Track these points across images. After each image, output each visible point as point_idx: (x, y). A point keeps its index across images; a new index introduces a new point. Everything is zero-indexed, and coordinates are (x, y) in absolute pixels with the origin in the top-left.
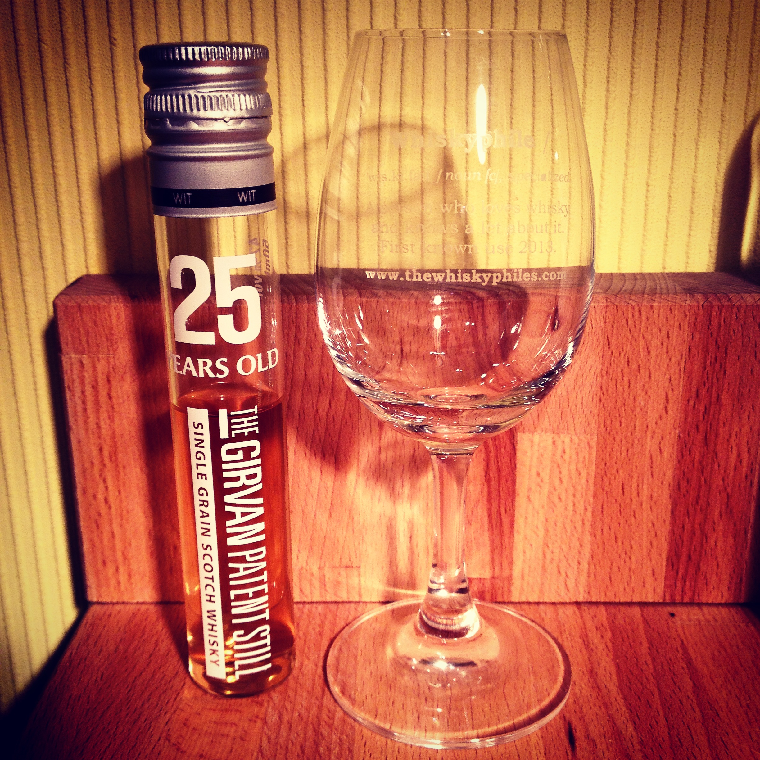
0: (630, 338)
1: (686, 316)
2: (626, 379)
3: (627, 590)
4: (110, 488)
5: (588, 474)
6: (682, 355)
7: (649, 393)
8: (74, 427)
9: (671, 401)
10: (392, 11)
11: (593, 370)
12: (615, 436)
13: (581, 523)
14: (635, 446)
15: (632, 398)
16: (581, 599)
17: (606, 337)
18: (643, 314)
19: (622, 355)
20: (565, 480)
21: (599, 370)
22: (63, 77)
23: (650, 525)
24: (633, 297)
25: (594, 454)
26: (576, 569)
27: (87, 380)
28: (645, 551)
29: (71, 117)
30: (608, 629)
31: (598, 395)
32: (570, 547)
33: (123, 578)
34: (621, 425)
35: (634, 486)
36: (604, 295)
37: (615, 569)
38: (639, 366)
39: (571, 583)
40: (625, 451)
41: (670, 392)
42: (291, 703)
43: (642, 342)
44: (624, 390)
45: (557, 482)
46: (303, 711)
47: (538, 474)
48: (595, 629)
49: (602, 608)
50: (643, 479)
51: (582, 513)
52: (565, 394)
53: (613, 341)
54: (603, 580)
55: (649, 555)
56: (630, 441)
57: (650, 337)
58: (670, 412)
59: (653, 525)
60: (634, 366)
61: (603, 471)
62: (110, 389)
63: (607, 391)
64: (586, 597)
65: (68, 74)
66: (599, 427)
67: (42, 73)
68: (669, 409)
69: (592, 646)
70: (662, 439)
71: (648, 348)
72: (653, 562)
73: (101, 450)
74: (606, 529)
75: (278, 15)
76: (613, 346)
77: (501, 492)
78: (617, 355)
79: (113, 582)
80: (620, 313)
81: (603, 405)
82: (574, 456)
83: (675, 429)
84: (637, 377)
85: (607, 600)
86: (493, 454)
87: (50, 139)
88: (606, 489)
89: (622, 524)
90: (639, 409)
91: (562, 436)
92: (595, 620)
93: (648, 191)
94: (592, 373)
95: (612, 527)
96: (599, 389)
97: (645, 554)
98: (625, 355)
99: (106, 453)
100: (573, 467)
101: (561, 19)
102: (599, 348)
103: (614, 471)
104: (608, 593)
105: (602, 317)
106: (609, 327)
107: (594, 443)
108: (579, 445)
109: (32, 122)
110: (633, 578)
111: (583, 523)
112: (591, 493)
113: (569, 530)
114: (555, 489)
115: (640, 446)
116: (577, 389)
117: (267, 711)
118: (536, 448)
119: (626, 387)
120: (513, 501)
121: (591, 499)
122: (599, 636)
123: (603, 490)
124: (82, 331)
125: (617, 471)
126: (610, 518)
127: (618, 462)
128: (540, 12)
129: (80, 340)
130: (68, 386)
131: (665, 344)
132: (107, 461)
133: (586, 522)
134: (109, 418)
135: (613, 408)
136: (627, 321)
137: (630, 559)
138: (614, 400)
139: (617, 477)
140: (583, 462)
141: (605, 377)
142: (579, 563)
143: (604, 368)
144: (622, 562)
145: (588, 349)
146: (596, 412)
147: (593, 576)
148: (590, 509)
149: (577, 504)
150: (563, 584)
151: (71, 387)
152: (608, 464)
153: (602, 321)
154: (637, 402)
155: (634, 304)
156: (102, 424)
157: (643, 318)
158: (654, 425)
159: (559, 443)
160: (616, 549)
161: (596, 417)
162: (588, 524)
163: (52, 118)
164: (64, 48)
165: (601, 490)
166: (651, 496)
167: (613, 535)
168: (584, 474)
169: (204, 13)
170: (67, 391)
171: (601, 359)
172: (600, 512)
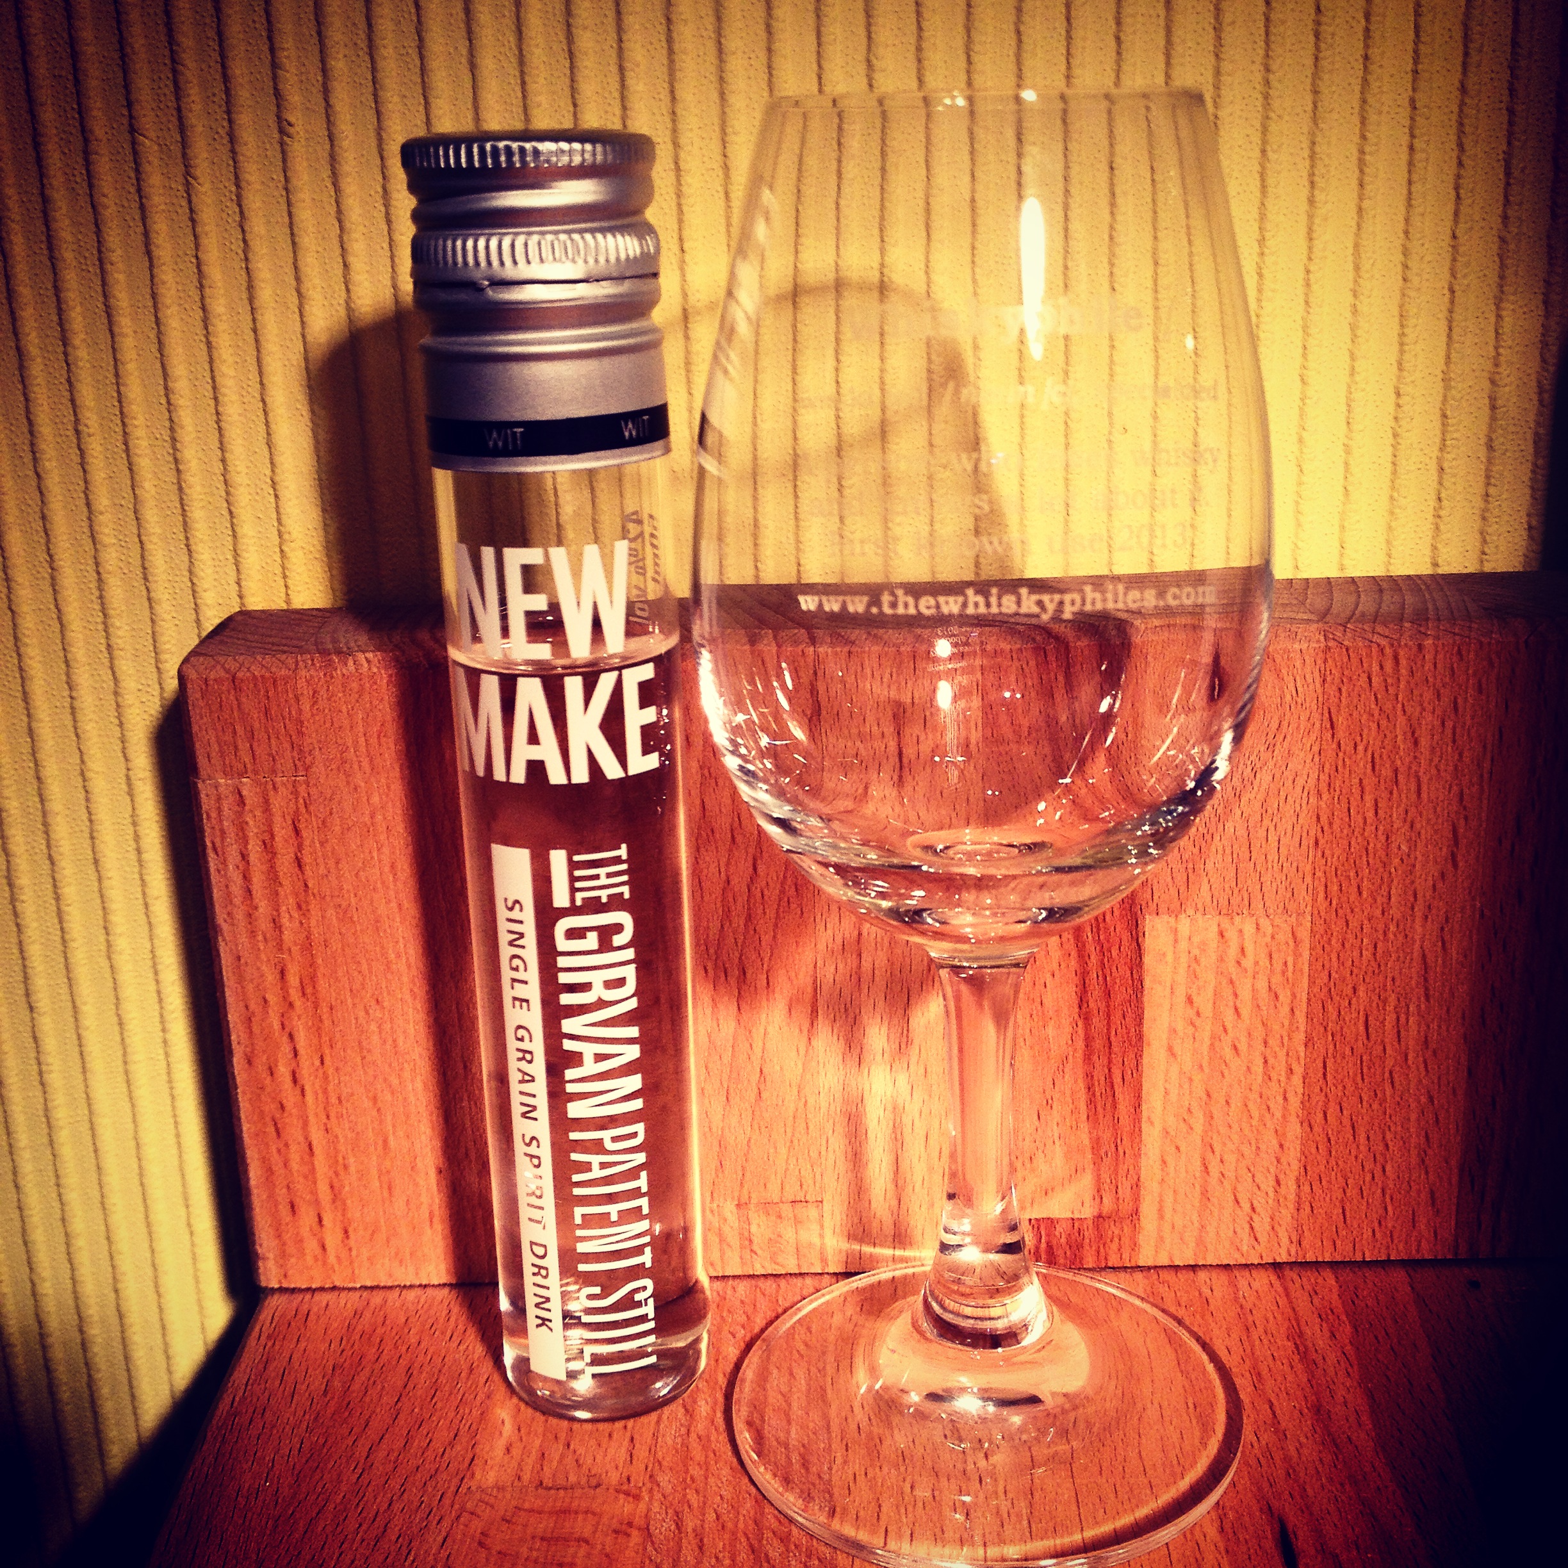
0: (1376, 714)
1: (1491, 664)
2: (1369, 799)
3: (1378, 1235)
4: (302, 1052)
5: (1294, 995)
6: (1485, 747)
7: (1418, 826)
8: (225, 927)
9: (1463, 842)
10: (863, 49)
11: (1300, 781)
12: (1350, 917)
13: (1280, 1099)
14: (1391, 936)
15: (1383, 838)
16: (1283, 1257)
17: (1326, 712)
18: (1403, 662)
19: (1360, 748)
20: (1245, 1012)
21: (1312, 782)
22: (184, 203)
23: (1423, 1100)
24: (1379, 629)
25: (1306, 954)
26: (1271, 1194)
27: (253, 830)
28: (1414, 1152)
29: (201, 287)
30: (1344, 1318)
31: (1312, 833)
32: (1258, 1148)
33: (332, 1239)
34: (1360, 894)
35: (1390, 1019)
36: (1321, 625)
37: (1352, 1192)
38: (1396, 771)
39: (1262, 1225)
40: (1371, 948)
41: (1462, 822)
42: (697, 1492)
43: (1401, 721)
44: (1365, 822)
45: (1229, 1017)
46: (724, 1508)
47: (1190, 1000)
48: (1318, 1320)
49: (1329, 1275)
50: (1408, 1006)
51: (1283, 1079)
52: (1242, 832)
53: (1341, 721)
54: (1329, 1216)
55: (1423, 1161)
56: (1381, 927)
57: (1418, 709)
58: (1462, 865)
59: (1431, 1099)
60: (1386, 772)
61: (1325, 990)
62: (300, 847)
63: (1331, 824)
64: (1293, 1252)
65: (194, 199)
66: (1315, 900)
67: (141, 197)
68: (1459, 857)
69: (1314, 1356)
70: (1447, 921)
71: (1413, 733)
72: (1431, 1177)
73: (282, 973)
74: (1333, 1110)
75: (627, 65)
76: (1341, 734)
77: (1113, 1038)
78: (1350, 749)
79: (311, 1245)
80: (1355, 661)
81: (1323, 855)
82: (1264, 962)
83: (1473, 899)
84: (1391, 793)
85: (1339, 1258)
86: (1094, 960)
87: (159, 332)
88: (1331, 1026)
89: (1365, 1098)
90: (1396, 861)
91: (1237, 919)
92: (1316, 1301)
93: (1398, 406)
94: (1299, 789)
95: (1344, 1105)
96: (1314, 820)
97: (1414, 1160)
98: (1366, 750)
99: (293, 980)
100: (1262, 985)
101: (1213, 59)
102: (1313, 737)
103: (1349, 990)
104: (1338, 1243)
105: (1317, 674)
106: (1332, 691)
107: (1304, 934)
108: (1273, 937)
109: (122, 299)
110: (1390, 1208)
111: (1285, 1099)
112: (1300, 1037)
113: (1256, 1114)
114: (1225, 1030)
115: (1401, 938)
116: (1266, 822)
117: (649, 1510)
118: (1183, 945)
119: (1370, 815)
120: (1138, 1057)
121: (1302, 1049)
122: (1327, 1334)
123: (1326, 1029)
124: (240, 731)
125: (1355, 989)
126: (1340, 1088)
127: (1355, 971)
128: (1169, 42)
129: (236, 747)
130: (213, 843)
131: (1449, 724)
132: (295, 995)
133: (1290, 1096)
134: (299, 907)
135: (1343, 858)
136: (1370, 678)
137: (1384, 1170)
138: (1345, 842)
139: (1354, 1001)
140: (1283, 973)
141: (1325, 796)
142: (1278, 1182)
143: (1324, 777)
144: (1368, 1178)
145: (1289, 737)
146: (1309, 868)
147: (1308, 1209)
148: (1299, 1070)
149: (1271, 1061)
150: (1247, 1226)
151: (218, 844)
152: (1334, 974)
153: (1318, 681)
154: (1394, 846)
155: (1384, 642)
156: (285, 921)
157: (1403, 671)
158: (1429, 894)
159: (1232, 934)
160: (1354, 1153)
161: (1308, 879)
162: (1295, 1102)
163: (162, 290)
164: (185, 144)
165: (1321, 1030)
166: (1426, 1042)
167: (1346, 1122)
168: (1285, 997)
169: (473, 67)
170: (211, 855)
171: (1317, 759)
172: (1320, 1074)
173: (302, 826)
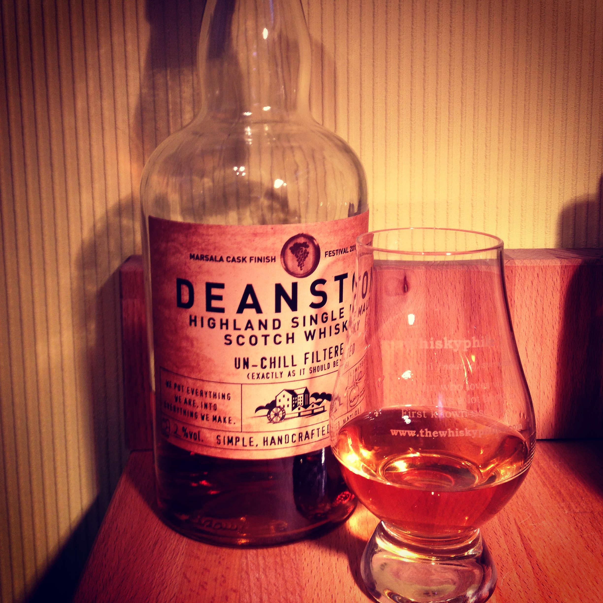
0: (438, 288)
1: (461, 276)
2: (438, 310)
5: (423, 364)
6: (462, 298)
7: (449, 318)
9: (460, 323)
11: (422, 305)
12: (435, 342)
13: (420, 392)
15: (442, 321)
17: (427, 287)
18: (443, 275)
19: (435, 297)
21: (425, 305)
23: (455, 392)
24: (438, 267)
25: (426, 352)
31: (425, 319)
34: (437, 335)
35: (446, 370)
38: (444, 303)
40: (440, 351)
41: (459, 317)
43: (444, 291)
47: (396, 365)
51: (421, 386)
53: (431, 290)
57: (447, 288)
58: (460, 329)
60: (442, 303)
61: (430, 362)
63: (430, 316)
66: (427, 337)
68: (459, 327)
71: (447, 294)
74: (433, 395)
76: (431, 293)
78: (433, 297)
81: (428, 325)
82: (415, 354)
84: (443, 308)
90: (445, 328)
94: (422, 307)
95: (436, 394)
96: (426, 315)
98: (437, 297)
100: (415, 361)
102: (424, 294)
105: (425, 277)
106: (428, 282)
108: (417, 348)
112: (425, 375)
118: (393, 349)
121: (425, 378)
131: (454, 292)
136: (436, 279)
140: (420, 357)
141: (428, 309)
143: (427, 304)
145: (419, 294)
149: (418, 381)
153: (425, 279)
154: (444, 323)
157: (444, 277)
159: (407, 346)
168: (421, 364)
171: (425, 300)
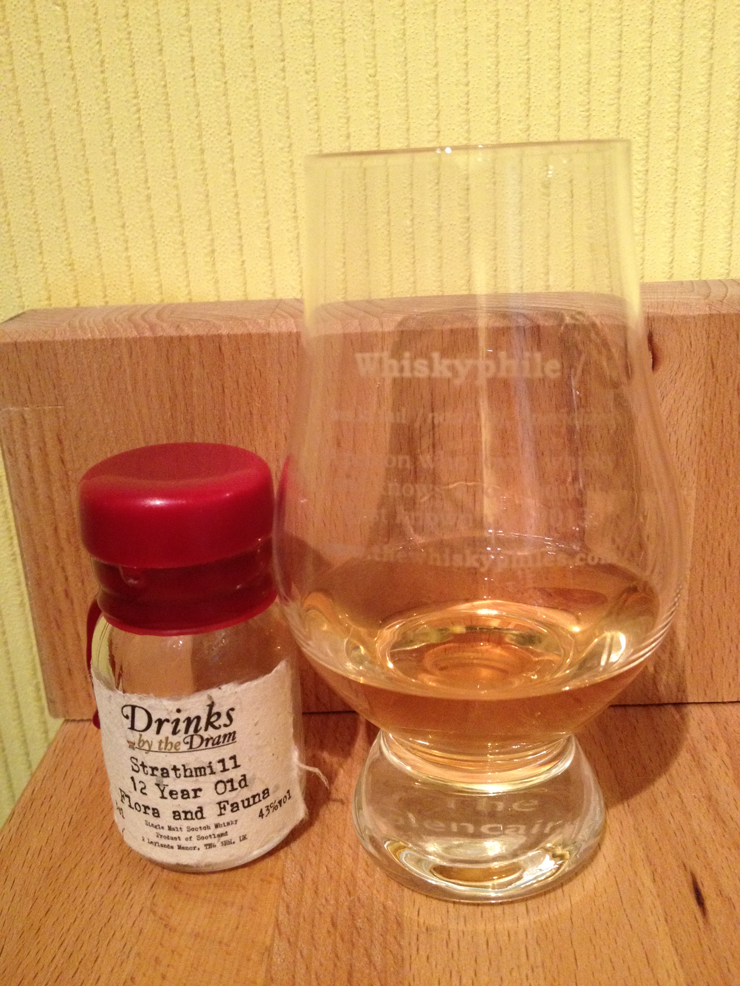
2: (735, 414)
4: (70, 578)
17: (709, 357)
19: (731, 381)
21: (699, 403)
27: (32, 440)
31: (698, 437)
34: (728, 475)
37: (717, 660)
42: (316, 853)
44: (732, 429)
46: (332, 865)
48: (705, 740)
53: (719, 364)
54: (702, 674)
62: (62, 451)
63: (710, 431)
69: (704, 762)
73: (56, 529)
76: (718, 372)
78: (724, 381)
80: (729, 324)
81: (705, 450)
85: (707, 700)
88: (707, 559)
89: (727, 603)
92: (703, 727)
96: (700, 428)
99: (62, 534)
103: (718, 536)
104: (708, 692)
106: (713, 343)
107: (692, 500)
112: (688, 565)
117: (284, 865)
119: (735, 424)
122: (711, 749)
123: (704, 560)
124: (21, 377)
125: (723, 536)
126: (711, 596)
127: (723, 523)
129: (19, 388)
130: (8, 448)
132: (64, 544)
134: (63, 487)
137: (737, 647)
138: (719, 442)
139: (722, 542)
141: (707, 412)
142: (672, 654)
143: (707, 400)
144: (727, 651)
146: (695, 458)
147: (689, 670)
148: (686, 585)
150: (652, 682)
151: (11, 449)
152: (710, 527)
153: (705, 336)
156: (55, 495)
160: (719, 636)
161: (695, 466)
165: (702, 561)
167: (715, 617)
170: (8, 456)
171: (703, 388)
172: (700, 588)
173: (63, 437)
